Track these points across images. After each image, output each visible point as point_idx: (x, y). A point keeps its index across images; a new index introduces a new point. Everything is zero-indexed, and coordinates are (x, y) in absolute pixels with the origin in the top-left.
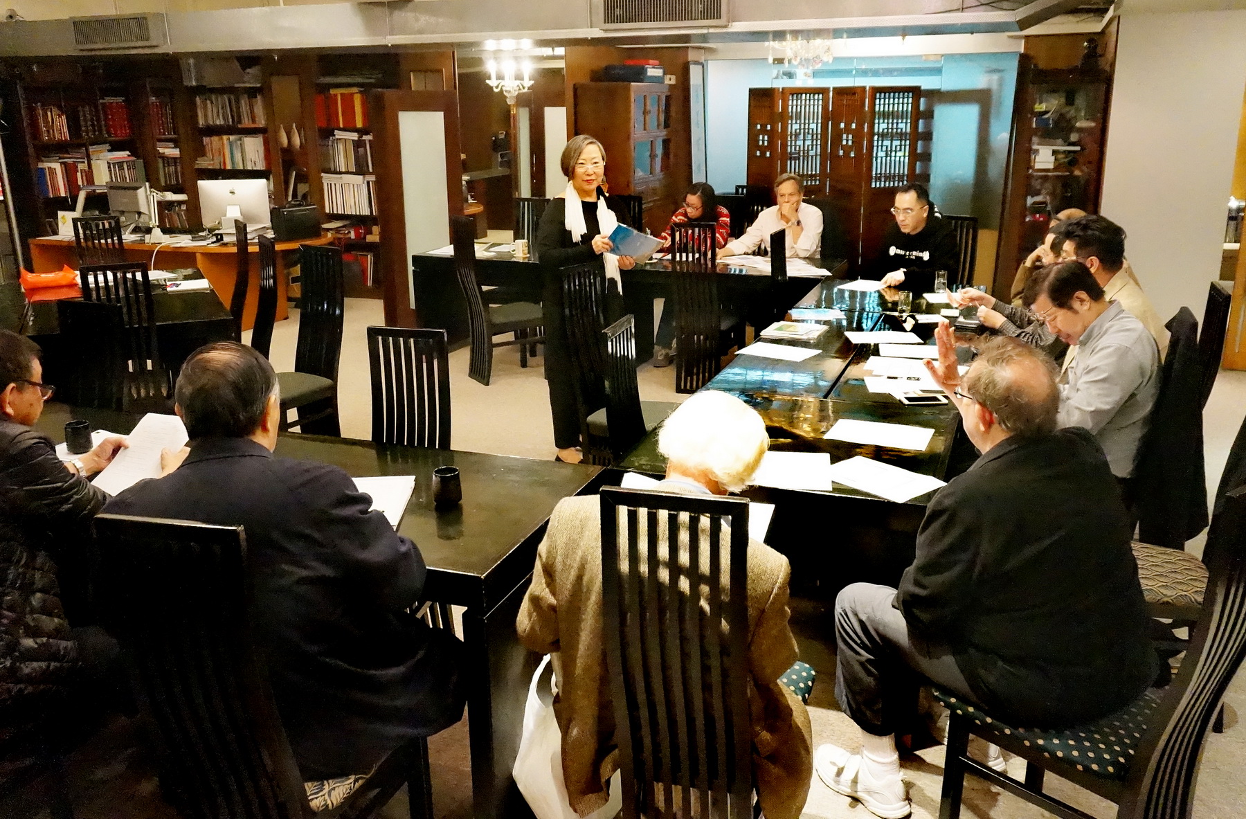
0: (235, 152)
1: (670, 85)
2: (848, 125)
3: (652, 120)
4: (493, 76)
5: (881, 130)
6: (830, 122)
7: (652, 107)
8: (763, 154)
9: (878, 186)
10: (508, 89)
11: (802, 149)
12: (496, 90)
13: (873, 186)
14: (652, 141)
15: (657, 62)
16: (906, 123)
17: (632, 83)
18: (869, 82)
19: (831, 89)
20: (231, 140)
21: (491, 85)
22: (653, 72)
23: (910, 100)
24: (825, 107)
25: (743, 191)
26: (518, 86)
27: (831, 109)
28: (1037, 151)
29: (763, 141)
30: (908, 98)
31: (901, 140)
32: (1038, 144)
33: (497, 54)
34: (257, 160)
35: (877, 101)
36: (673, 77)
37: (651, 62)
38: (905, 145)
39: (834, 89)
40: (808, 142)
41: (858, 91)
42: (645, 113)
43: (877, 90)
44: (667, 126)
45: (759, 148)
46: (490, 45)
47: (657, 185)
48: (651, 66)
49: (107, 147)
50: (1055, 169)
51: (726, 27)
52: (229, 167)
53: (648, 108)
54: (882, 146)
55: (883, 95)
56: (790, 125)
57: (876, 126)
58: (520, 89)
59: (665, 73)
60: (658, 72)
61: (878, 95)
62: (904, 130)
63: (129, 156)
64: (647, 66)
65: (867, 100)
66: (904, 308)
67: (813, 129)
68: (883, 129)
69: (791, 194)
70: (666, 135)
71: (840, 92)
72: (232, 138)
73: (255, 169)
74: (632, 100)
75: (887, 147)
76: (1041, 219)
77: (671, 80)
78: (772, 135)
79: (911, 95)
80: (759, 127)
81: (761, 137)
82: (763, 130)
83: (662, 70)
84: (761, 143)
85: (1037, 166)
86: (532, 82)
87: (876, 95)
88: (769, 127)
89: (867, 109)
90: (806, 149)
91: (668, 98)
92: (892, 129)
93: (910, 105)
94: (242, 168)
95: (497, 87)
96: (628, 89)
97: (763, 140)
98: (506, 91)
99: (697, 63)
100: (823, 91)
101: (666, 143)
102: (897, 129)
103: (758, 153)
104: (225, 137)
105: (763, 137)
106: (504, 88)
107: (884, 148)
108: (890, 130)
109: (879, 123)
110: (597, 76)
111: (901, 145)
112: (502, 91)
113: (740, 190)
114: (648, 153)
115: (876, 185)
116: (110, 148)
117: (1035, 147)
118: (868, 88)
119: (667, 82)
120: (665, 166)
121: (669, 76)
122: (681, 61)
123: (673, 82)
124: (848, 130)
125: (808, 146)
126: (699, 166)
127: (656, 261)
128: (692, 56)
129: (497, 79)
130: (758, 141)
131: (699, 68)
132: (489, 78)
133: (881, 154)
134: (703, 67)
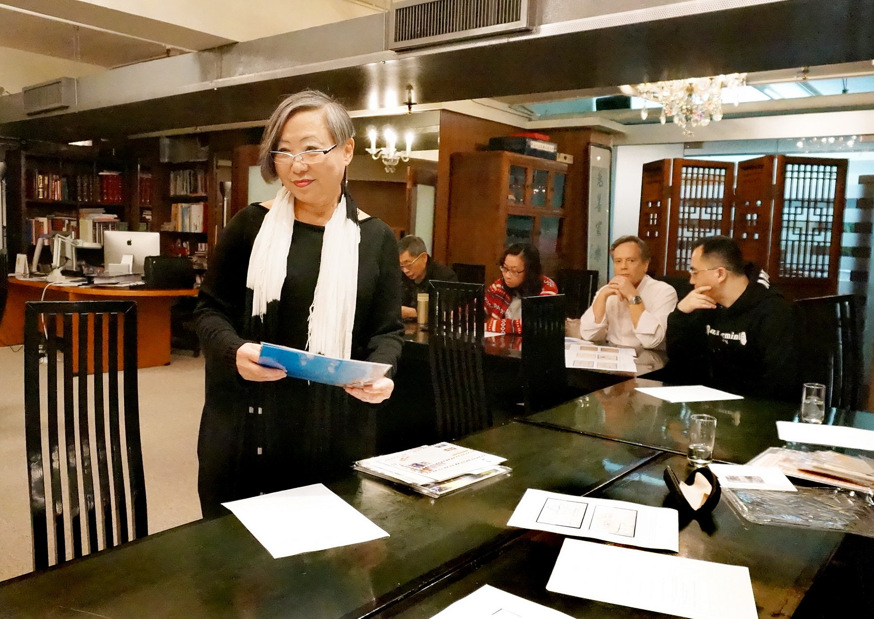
0: (185, 218)
1: (567, 165)
2: (753, 203)
4: (373, 145)
8: (652, 234)
9: (787, 275)
10: (388, 158)
11: (696, 229)
12: (375, 158)
14: (535, 218)
15: (546, 138)
16: (828, 203)
17: (506, 152)
19: (737, 165)
20: (183, 207)
21: (371, 153)
22: (540, 146)
23: (834, 175)
24: (728, 183)
26: (399, 156)
27: (735, 187)
29: (653, 219)
30: (830, 172)
34: (198, 225)
35: (789, 175)
36: (569, 157)
37: (538, 136)
38: (826, 229)
39: (739, 163)
41: (765, 162)
43: (787, 161)
44: (563, 206)
45: (649, 227)
48: (537, 141)
49: (102, 210)
52: (180, 230)
55: (796, 166)
56: (682, 202)
57: (787, 203)
58: (400, 160)
59: (560, 150)
60: (549, 148)
61: (789, 167)
62: (825, 211)
63: (115, 218)
64: (530, 140)
65: (775, 173)
69: (629, 260)
71: (746, 166)
72: (184, 205)
73: (196, 232)
74: (506, 170)
75: (801, 229)
77: (565, 160)
78: (662, 212)
79: (834, 169)
80: (650, 205)
81: (651, 216)
82: (655, 209)
83: (552, 147)
84: (651, 222)
87: (786, 167)
88: (659, 205)
89: (775, 182)
90: (702, 230)
92: (808, 208)
93: (833, 181)
94: (188, 231)
95: (376, 155)
96: (500, 158)
98: (385, 159)
99: (600, 145)
100: (726, 166)
103: (648, 233)
104: (180, 205)
105: (654, 216)
106: (383, 157)
107: (797, 230)
108: (806, 210)
109: (790, 201)
112: (380, 159)
115: (784, 274)
116: (104, 211)
118: (776, 158)
119: (561, 159)
121: (563, 155)
122: (580, 142)
123: (569, 161)
124: (753, 209)
128: (593, 138)
129: (377, 147)
130: (649, 219)
131: (608, 151)
132: (369, 147)
133: (792, 237)
134: (611, 151)
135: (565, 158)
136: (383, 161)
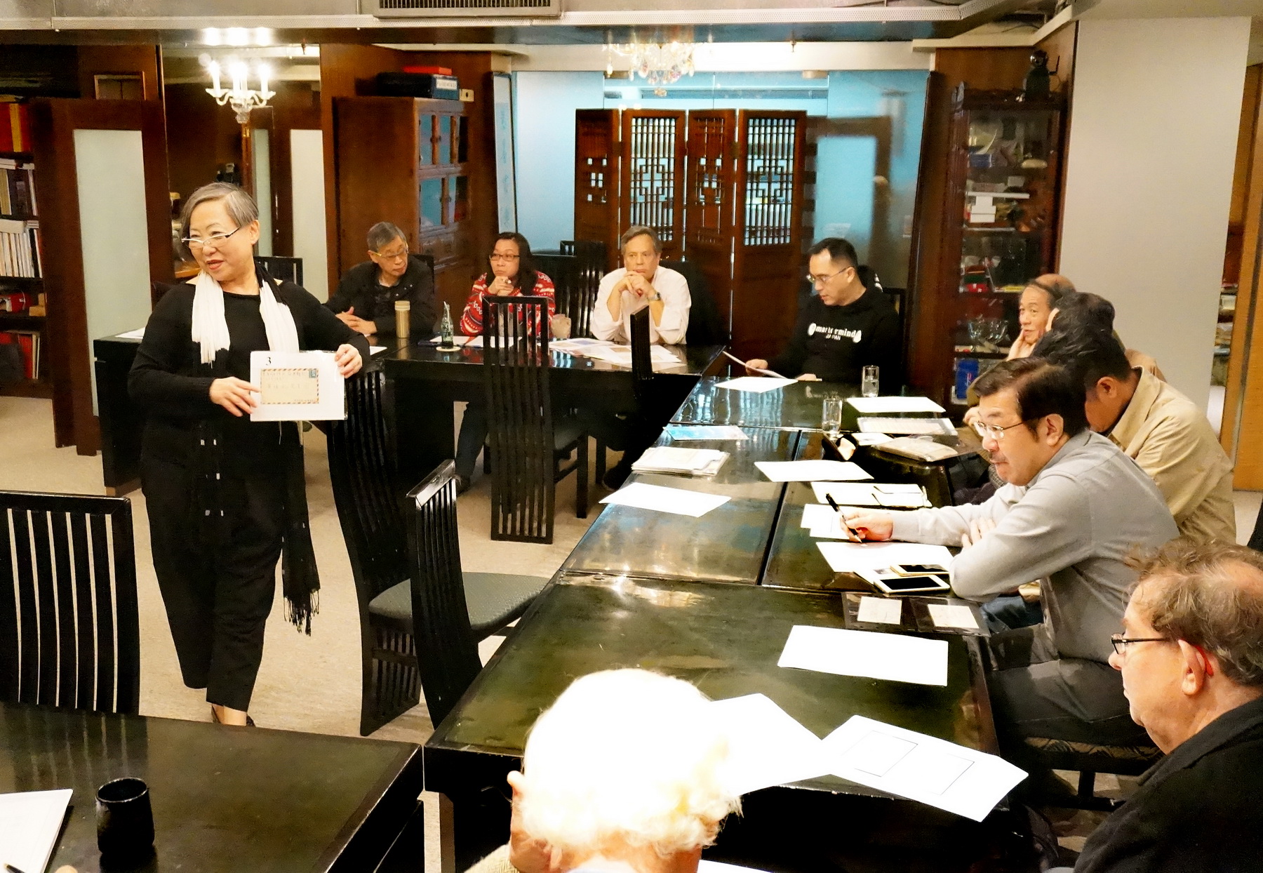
1: (466, 104)
2: (711, 162)
3: (444, 149)
4: (217, 84)
5: (755, 169)
6: (686, 157)
7: (442, 130)
8: (597, 198)
9: (753, 243)
10: (238, 102)
11: (649, 192)
12: (221, 103)
13: (747, 243)
14: (443, 179)
15: (449, 71)
16: (788, 160)
17: (415, 98)
18: (739, 105)
19: (687, 114)
21: (214, 96)
22: (444, 83)
23: (793, 130)
24: (679, 136)
25: (570, 249)
26: (252, 98)
27: (687, 139)
28: (972, 199)
29: (597, 181)
30: (790, 126)
31: (782, 183)
32: (974, 190)
33: (220, 51)
35: (750, 131)
36: (471, 92)
37: (441, 70)
38: (787, 189)
39: (691, 112)
40: (658, 184)
41: (726, 116)
42: (434, 140)
43: (749, 115)
44: (463, 158)
45: (591, 190)
46: (211, 36)
47: (452, 238)
48: (441, 76)
50: (998, 222)
51: (557, 17)
53: (438, 133)
54: (757, 190)
55: (757, 121)
56: (633, 161)
57: (750, 163)
58: (255, 103)
59: (460, 86)
60: (451, 85)
61: (751, 121)
62: (785, 170)
64: (435, 76)
65: (737, 129)
66: (832, 423)
67: (663, 167)
68: (759, 168)
69: (644, 254)
70: (460, 172)
71: (698, 116)
74: (417, 122)
75: (764, 191)
76: (980, 290)
77: (467, 96)
78: (609, 173)
79: (793, 122)
80: (590, 161)
81: (593, 176)
82: (597, 167)
83: (455, 83)
84: (593, 184)
85: (973, 219)
86: (273, 94)
87: (748, 122)
88: (605, 162)
89: (737, 140)
90: (655, 192)
91: (463, 120)
92: (770, 167)
93: (792, 136)
95: (222, 99)
96: (410, 106)
97: (597, 179)
98: (235, 105)
99: (502, 74)
100: (675, 115)
101: (462, 182)
102: (776, 167)
103: (590, 198)
105: (597, 176)
106: (232, 101)
107: (760, 193)
108: (767, 169)
109: (753, 160)
110: (363, 87)
111: (781, 190)
112: (228, 104)
113: (567, 248)
114: (438, 196)
115: (750, 242)
117: (970, 193)
118: (737, 114)
119: (463, 98)
120: (461, 215)
121: (465, 91)
122: (481, 70)
123: (470, 99)
124: (710, 168)
125: (658, 189)
126: (507, 213)
127: (458, 349)
128: (495, 65)
129: (222, 87)
130: (590, 180)
131: (506, 80)
132: (211, 86)
133: (757, 201)
134: (510, 80)
135: (467, 95)
136: (233, 107)
